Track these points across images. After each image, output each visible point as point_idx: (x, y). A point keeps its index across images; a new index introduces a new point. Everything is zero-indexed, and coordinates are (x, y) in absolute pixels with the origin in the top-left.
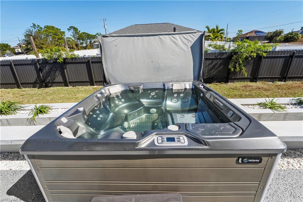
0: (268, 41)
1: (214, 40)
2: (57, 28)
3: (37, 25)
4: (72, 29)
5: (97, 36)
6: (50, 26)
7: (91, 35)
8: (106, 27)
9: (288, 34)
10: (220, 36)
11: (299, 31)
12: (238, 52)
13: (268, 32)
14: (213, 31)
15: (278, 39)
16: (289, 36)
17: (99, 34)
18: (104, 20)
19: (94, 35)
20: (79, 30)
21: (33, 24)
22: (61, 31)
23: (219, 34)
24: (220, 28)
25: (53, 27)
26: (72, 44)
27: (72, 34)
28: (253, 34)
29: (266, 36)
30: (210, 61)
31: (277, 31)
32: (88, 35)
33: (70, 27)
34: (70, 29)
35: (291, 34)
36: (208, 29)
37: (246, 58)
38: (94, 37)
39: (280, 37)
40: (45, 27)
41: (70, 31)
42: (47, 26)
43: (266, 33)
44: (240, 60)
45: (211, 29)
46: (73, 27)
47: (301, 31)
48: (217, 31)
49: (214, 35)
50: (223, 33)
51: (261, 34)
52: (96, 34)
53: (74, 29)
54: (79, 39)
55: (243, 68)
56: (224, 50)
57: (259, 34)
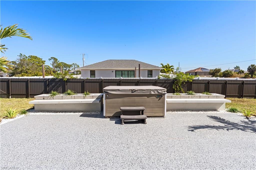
0: (212, 76)
1: (167, 73)
2: (39, 58)
3: (23, 55)
4: (53, 59)
5: (72, 65)
6: (34, 56)
7: (68, 65)
8: (84, 60)
9: (224, 72)
10: (171, 70)
11: (233, 69)
12: (177, 80)
13: (210, 69)
14: (166, 67)
15: (218, 74)
16: (226, 72)
17: (75, 64)
18: (84, 55)
19: (70, 65)
20: (58, 60)
21: (20, 54)
22: (42, 60)
23: (170, 69)
24: (170, 65)
25: (36, 57)
26: (50, 71)
27: (52, 63)
28: (200, 70)
29: (209, 72)
30: (162, 84)
31: (216, 69)
32: (65, 64)
33: (51, 58)
34: (50, 59)
35: (227, 71)
36: (163, 66)
37: (183, 83)
38: (70, 66)
39: (219, 73)
40: (29, 56)
41: (51, 60)
42: (31, 56)
43: (209, 70)
44: (179, 84)
45: (164, 65)
46: (54, 58)
47: (235, 70)
48: (169, 67)
49: (167, 70)
50: (173, 68)
51: (206, 71)
52: (73, 64)
53: (54, 59)
54: (56, 67)
55: (182, 89)
56: (169, 78)
57: (204, 71)
